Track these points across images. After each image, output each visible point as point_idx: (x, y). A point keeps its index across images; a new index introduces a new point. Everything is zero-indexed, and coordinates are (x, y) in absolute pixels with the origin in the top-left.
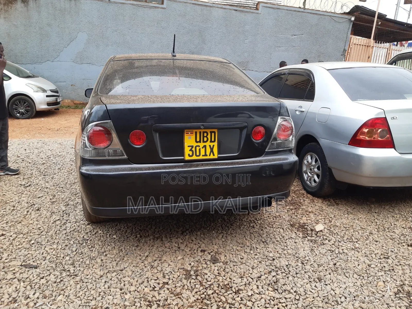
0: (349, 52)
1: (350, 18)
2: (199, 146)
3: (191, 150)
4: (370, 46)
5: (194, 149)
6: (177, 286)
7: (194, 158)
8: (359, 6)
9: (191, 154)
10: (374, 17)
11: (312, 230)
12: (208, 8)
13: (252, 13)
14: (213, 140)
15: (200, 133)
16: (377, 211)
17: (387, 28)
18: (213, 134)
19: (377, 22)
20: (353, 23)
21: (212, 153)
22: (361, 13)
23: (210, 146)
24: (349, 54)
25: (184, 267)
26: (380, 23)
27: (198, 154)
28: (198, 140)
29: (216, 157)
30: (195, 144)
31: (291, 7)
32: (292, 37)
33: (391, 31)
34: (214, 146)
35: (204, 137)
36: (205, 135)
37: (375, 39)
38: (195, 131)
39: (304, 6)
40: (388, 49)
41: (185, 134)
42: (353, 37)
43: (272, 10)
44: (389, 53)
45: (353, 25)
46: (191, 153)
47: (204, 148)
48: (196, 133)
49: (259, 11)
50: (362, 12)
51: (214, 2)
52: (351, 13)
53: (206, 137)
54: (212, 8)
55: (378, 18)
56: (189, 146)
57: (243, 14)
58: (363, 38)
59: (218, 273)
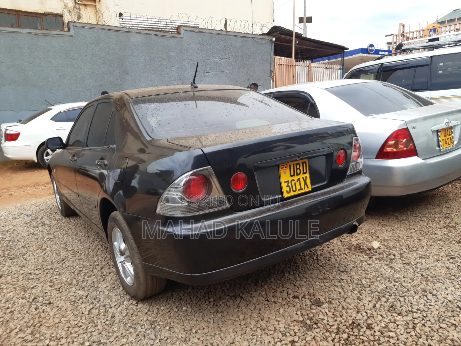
0: (275, 72)
1: (270, 39)
2: (294, 180)
3: (288, 186)
4: (292, 65)
5: (290, 184)
6: (308, 341)
7: (292, 194)
8: (277, 26)
9: (288, 191)
10: (292, 36)
11: (369, 249)
12: (125, 34)
13: (174, 37)
14: (305, 171)
15: (294, 165)
16: (404, 219)
17: (305, 47)
18: (304, 165)
19: (295, 41)
20: (274, 44)
21: (306, 185)
22: (280, 34)
23: (303, 178)
24: (275, 74)
25: (296, 319)
26: (297, 42)
27: (294, 189)
28: (292, 174)
29: (310, 189)
30: (290, 179)
31: (213, 30)
32: (220, 61)
33: (307, 49)
34: (306, 177)
35: (297, 169)
36: (298, 167)
37: (296, 58)
38: (288, 164)
39: (226, 29)
40: (308, 67)
41: (281, 169)
42: (276, 57)
43: (194, 34)
44: (310, 71)
45: (274, 45)
46: (288, 189)
47: (299, 181)
48: (290, 166)
49: (182, 36)
50: (280, 32)
51: (130, 27)
52: (270, 33)
53: (299, 169)
54: (129, 34)
55: (295, 37)
56: (285, 182)
57: (165, 38)
58: (285, 58)
59: (333, 315)
